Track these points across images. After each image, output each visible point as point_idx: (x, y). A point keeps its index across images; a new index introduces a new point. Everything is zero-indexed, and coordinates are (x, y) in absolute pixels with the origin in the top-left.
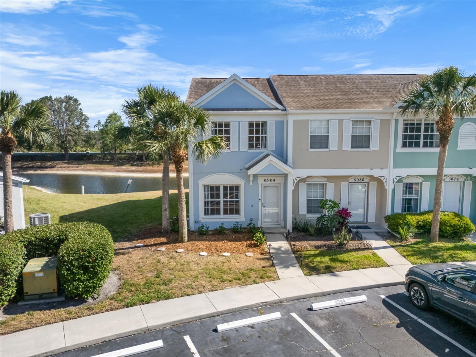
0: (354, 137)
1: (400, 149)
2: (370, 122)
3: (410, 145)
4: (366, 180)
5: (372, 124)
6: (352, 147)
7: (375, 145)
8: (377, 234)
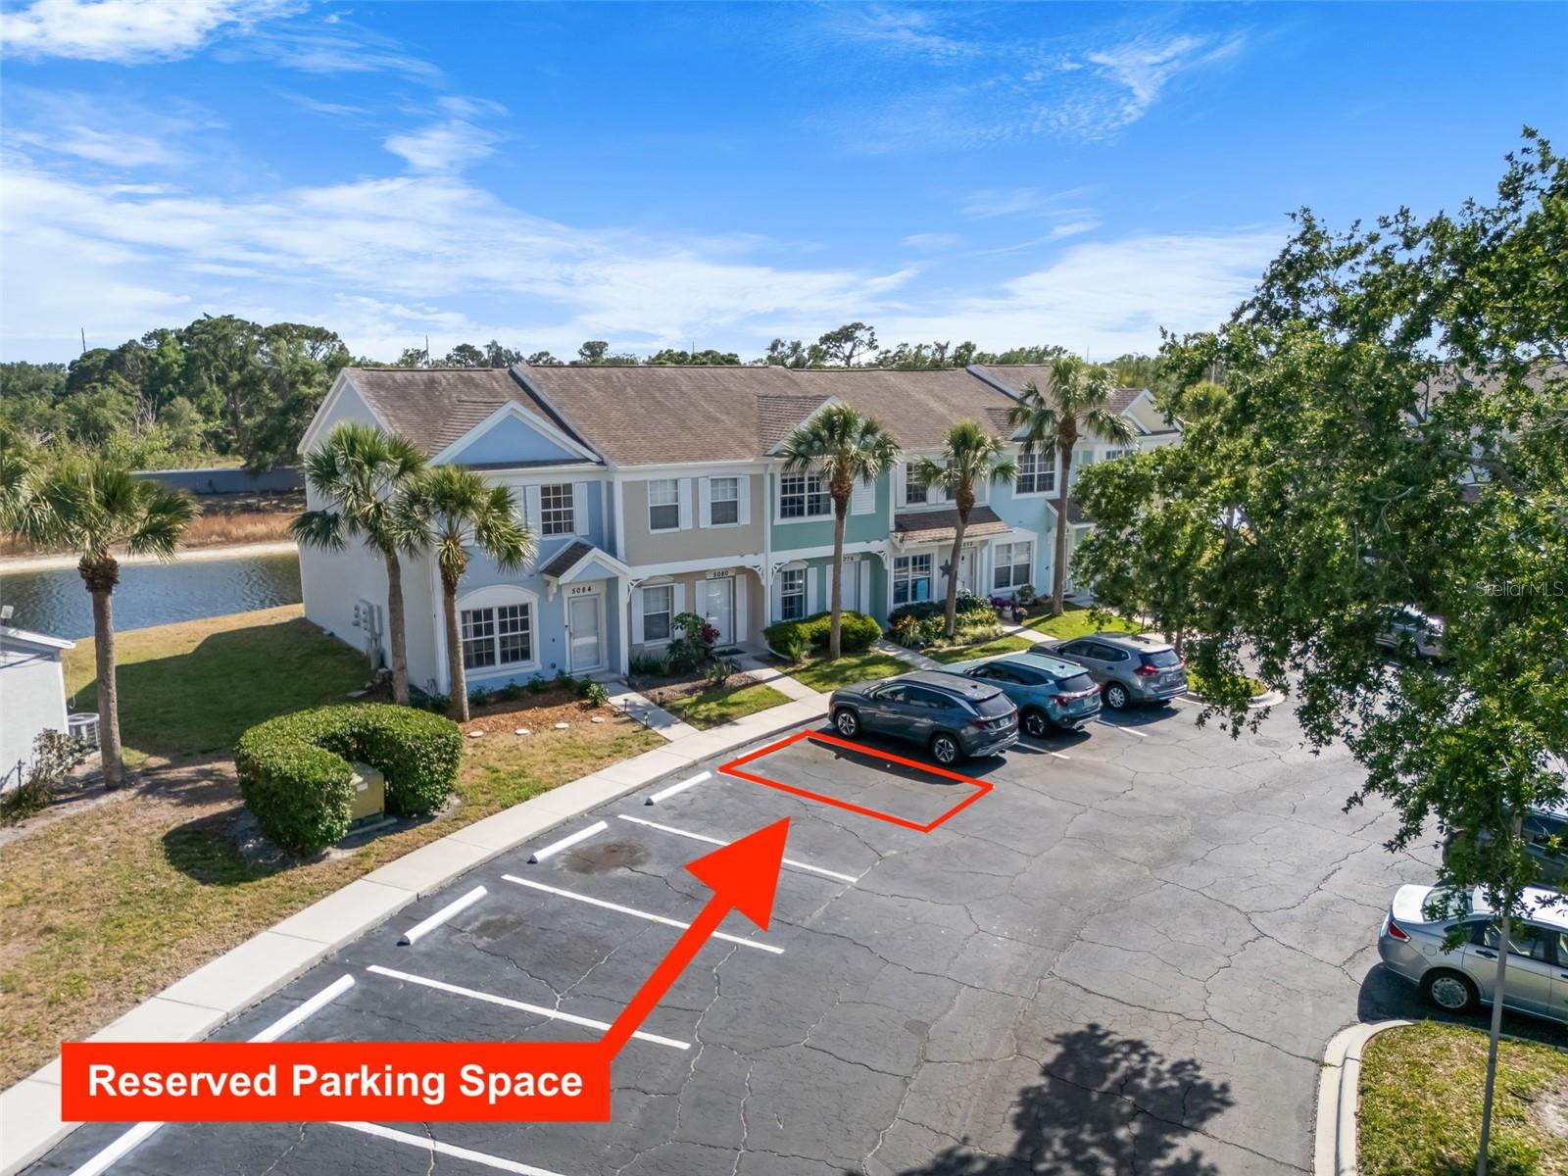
0: (714, 506)
1: (779, 521)
2: (736, 479)
3: (792, 513)
4: (731, 574)
5: (740, 483)
6: (713, 523)
7: (745, 517)
8: (757, 659)
